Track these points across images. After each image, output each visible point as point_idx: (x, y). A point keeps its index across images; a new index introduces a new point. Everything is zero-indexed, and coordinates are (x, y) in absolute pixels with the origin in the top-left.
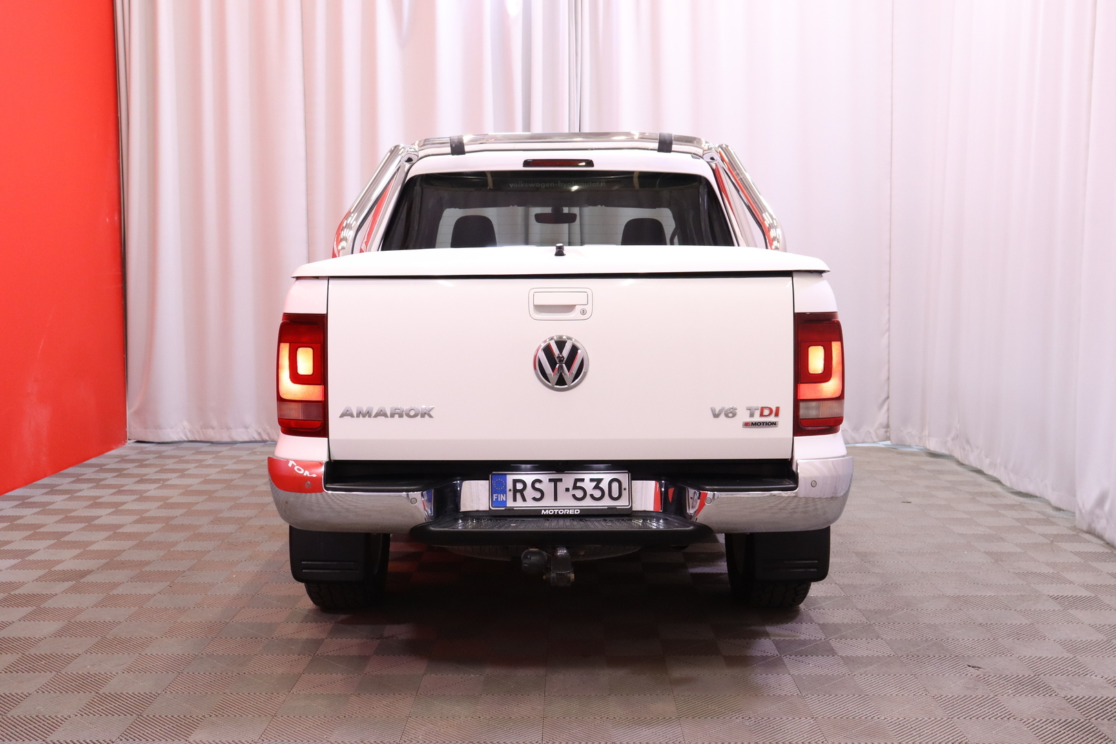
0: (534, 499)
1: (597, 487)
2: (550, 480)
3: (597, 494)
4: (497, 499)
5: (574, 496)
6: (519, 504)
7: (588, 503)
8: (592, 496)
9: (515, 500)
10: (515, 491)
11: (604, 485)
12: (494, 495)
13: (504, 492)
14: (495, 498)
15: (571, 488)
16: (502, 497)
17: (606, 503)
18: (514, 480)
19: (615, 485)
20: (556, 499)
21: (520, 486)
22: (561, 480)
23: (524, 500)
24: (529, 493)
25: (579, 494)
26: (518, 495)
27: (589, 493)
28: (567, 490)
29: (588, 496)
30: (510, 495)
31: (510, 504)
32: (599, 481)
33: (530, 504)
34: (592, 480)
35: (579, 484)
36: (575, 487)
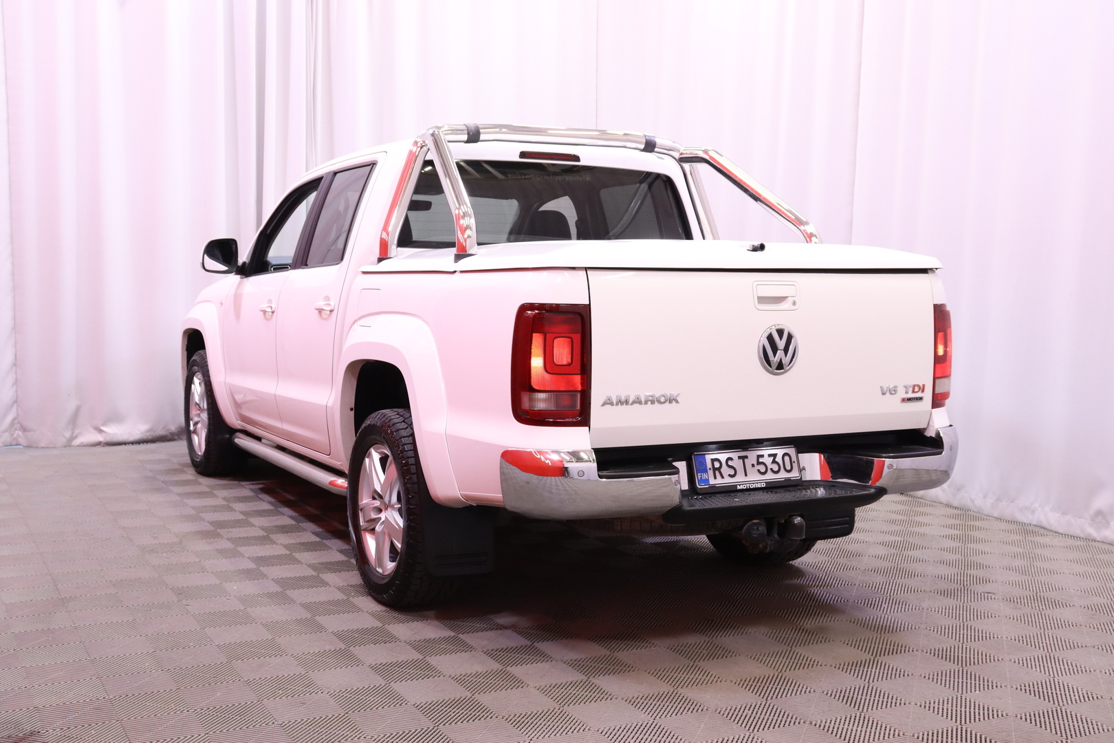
0: (730, 475)
1: (774, 462)
2: (739, 458)
3: (775, 468)
4: (701, 478)
5: (759, 470)
6: (718, 481)
7: (770, 476)
8: (771, 469)
9: (715, 478)
10: (715, 469)
11: (779, 459)
12: (699, 474)
13: (705, 471)
14: (699, 477)
15: (755, 465)
16: (705, 476)
17: (783, 475)
18: (712, 459)
19: (787, 458)
20: (746, 475)
21: (717, 465)
22: (746, 457)
23: (723, 477)
24: (725, 470)
25: (762, 469)
26: (717, 473)
27: (769, 467)
28: (753, 465)
29: (769, 470)
30: (711, 473)
31: (712, 482)
32: (775, 456)
33: (728, 481)
34: (770, 455)
35: (761, 460)
36: (759, 463)
